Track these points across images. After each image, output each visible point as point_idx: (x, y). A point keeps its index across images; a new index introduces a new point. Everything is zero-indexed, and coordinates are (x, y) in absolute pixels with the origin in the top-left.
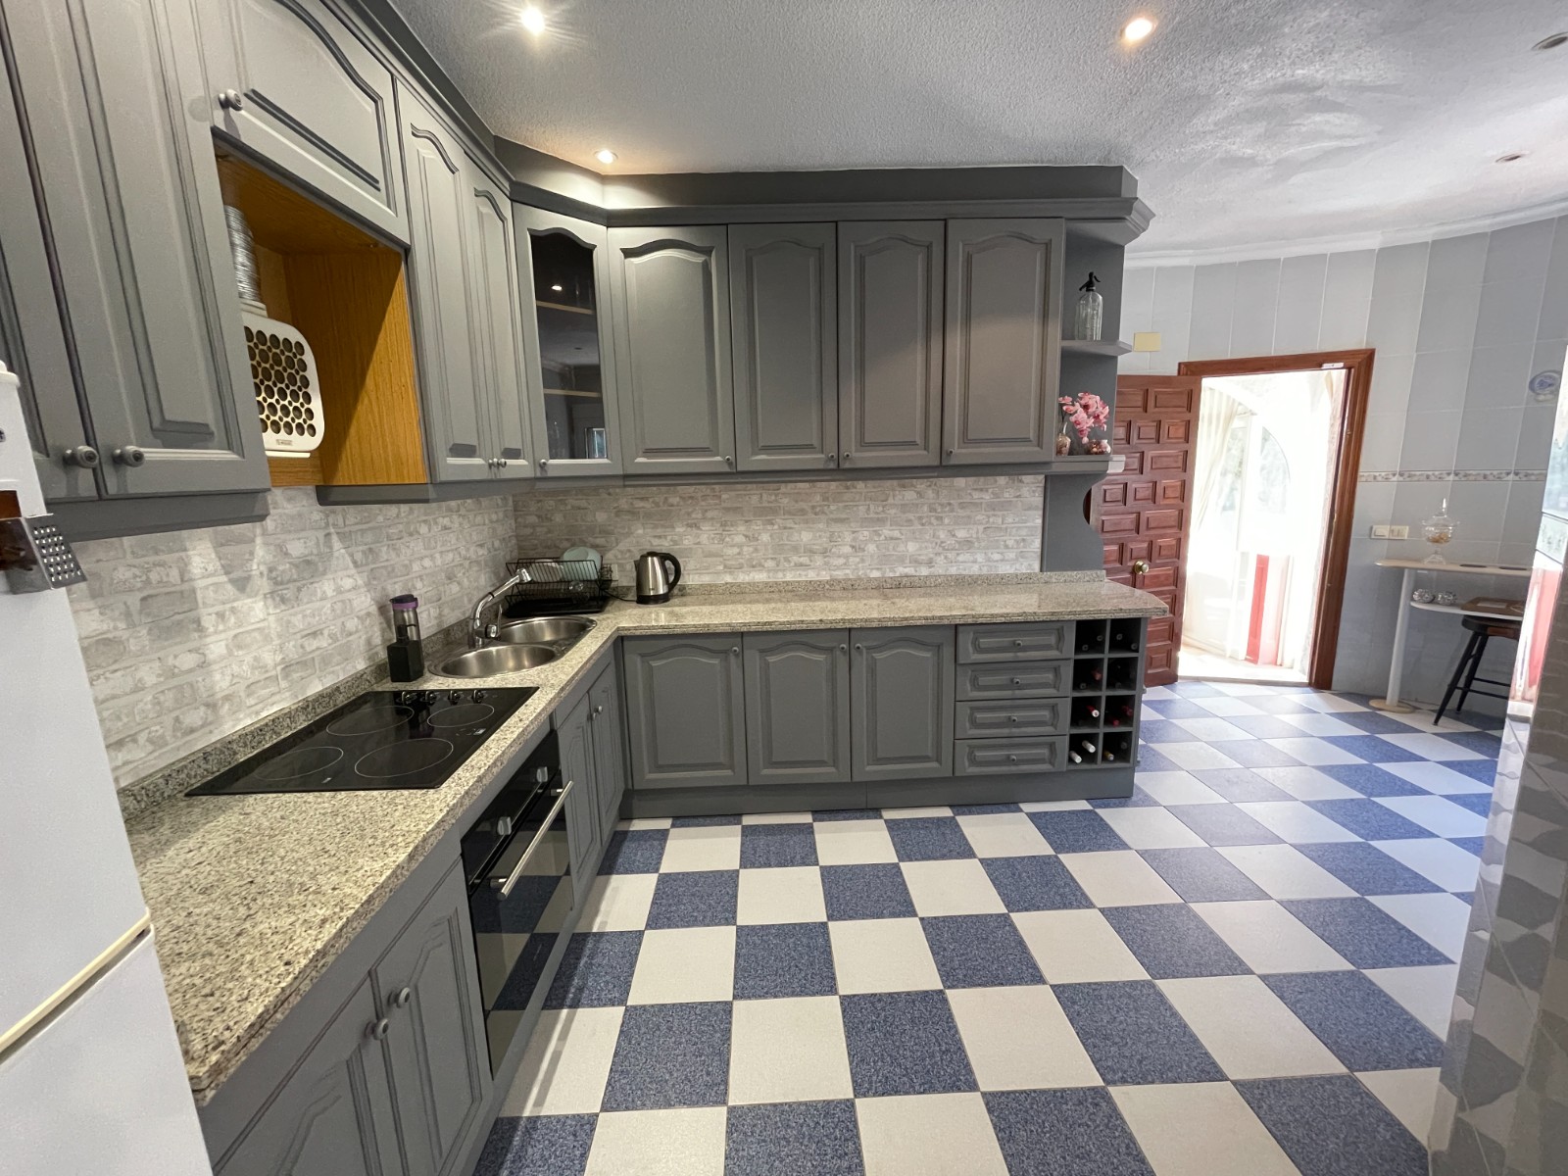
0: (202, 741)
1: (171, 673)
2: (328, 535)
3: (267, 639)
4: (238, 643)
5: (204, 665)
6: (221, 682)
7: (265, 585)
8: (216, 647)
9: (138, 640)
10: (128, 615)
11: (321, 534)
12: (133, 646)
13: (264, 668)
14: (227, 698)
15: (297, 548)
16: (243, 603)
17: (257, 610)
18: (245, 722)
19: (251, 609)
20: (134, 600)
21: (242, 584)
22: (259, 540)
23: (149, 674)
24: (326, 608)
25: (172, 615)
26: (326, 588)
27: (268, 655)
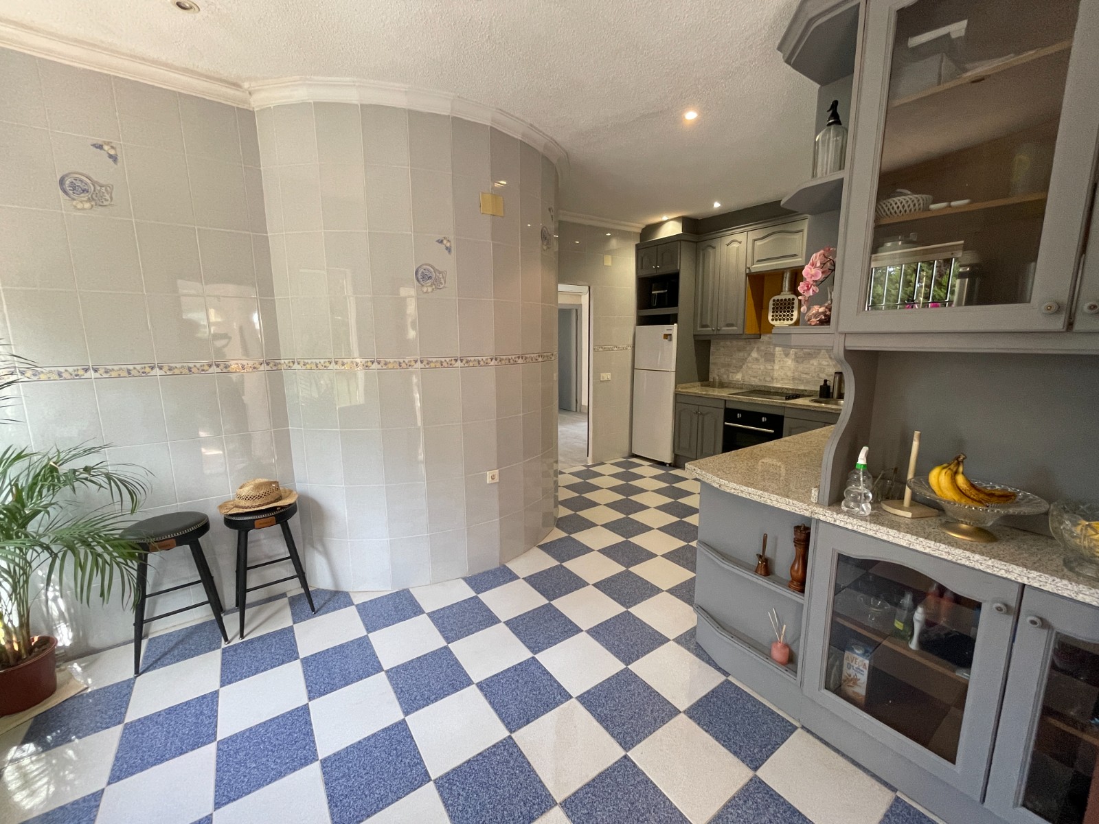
1: (766, 368)
3: (790, 369)
4: (782, 368)
5: (773, 370)
6: (776, 374)
7: (793, 357)
8: (776, 367)
9: (762, 360)
10: (761, 355)
13: (787, 376)
14: (776, 379)
16: (786, 359)
17: (789, 362)
18: (779, 386)
19: (787, 361)
20: (763, 353)
21: (787, 355)
24: (813, 367)
25: (770, 358)
26: (815, 362)
27: (789, 374)
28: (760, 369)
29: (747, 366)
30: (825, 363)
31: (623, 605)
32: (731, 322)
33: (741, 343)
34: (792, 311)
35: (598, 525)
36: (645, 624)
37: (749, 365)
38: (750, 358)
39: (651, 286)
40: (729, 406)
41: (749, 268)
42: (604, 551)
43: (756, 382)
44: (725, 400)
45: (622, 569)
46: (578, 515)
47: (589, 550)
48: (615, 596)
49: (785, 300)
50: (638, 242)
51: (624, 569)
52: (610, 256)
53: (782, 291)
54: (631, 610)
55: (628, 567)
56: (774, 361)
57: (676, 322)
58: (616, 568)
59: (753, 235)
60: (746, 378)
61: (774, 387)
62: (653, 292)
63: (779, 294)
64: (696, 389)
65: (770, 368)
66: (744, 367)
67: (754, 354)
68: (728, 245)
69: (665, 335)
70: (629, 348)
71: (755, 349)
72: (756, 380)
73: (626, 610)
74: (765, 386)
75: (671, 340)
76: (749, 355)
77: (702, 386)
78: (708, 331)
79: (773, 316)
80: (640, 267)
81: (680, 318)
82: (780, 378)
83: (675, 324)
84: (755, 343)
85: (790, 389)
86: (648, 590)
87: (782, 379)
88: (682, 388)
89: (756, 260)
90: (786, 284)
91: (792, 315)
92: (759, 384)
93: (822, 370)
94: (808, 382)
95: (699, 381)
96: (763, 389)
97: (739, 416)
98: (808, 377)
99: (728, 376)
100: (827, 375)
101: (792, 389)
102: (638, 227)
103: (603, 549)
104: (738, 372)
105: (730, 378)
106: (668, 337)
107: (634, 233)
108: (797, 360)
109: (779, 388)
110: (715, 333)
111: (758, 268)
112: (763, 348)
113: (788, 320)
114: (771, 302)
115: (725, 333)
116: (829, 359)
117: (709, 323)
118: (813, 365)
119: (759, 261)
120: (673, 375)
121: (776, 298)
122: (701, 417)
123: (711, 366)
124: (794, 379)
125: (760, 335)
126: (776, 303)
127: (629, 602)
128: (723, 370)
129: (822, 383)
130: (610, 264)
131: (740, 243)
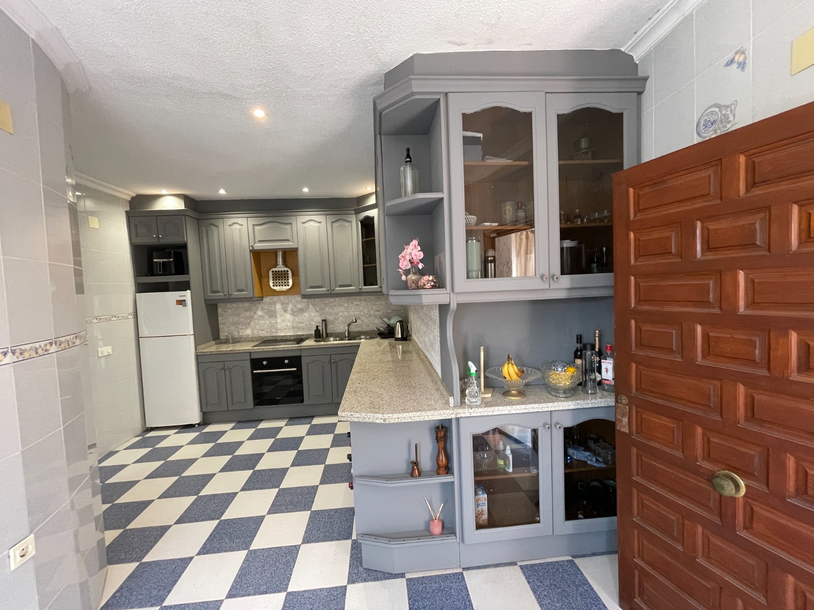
0: (274, 334)
1: (270, 323)
2: (308, 304)
3: (289, 321)
4: (283, 321)
5: (276, 323)
6: (279, 326)
7: (291, 312)
8: (279, 321)
9: (266, 317)
10: (265, 313)
11: (306, 304)
12: (266, 318)
13: (288, 326)
14: (280, 330)
15: (299, 306)
16: (286, 315)
17: (288, 316)
18: (283, 334)
20: (267, 311)
21: (286, 311)
22: (290, 304)
23: (268, 322)
24: (306, 318)
25: (272, 314)
26: (306, 315)
27: (289, 324)
28: (265, 323)
29: (254, 322)
30: (313, 314)
31: (279, 591)
32: (241, 288)
33: (247, 304)
34: (288, 280)
35: (171, 526)
36: (315, 590)
37: (256, 321)
38: (256, 316)
39: (152, 255)
40: (254, 356)
41: (252, 246)
42: (206, 549)
43: (264, 334)
44: (250, 352)
45: (243, 554)
46: (131, 530)
47: (185, 562)
48: (263, 588)
49: (282, 271)
50: (128, 209)
51: (246, 552)
52: (96, 219)
53: (277, 265)
54: (291, 589)
55: (247, 547)
56: (276, 316)
57: (189, 289)
58: (237, 558)
59: (252, 221)
60: (255, 332)
61: (280, 336)
62: (155, 260)
63: (275, 267)
64: (212, 348)
65: (274, 322)
66: (252, 323)
67: (260, 313)
68: (230, 226)
69: (177, 301)
70: (130, 317)
71: (260, 308)
72: (264, 332)
73: (285, 594)
74: (272, 337)
75: (185, 305)
76: (255, 313)
77: (216, 344)
78: (219, 296)
79: (273, 283)
80: (133, 233)
81: (192, 284)
82: (283, 328)
83: (188, 291)
84: (259, 304)
85: (292, 336)
86: (288, 556)
87: (285, 329)
88: (202, 349)
89: (257, 241)
90: (280, 260)
91: (288, 282)
92: (266, 335)
93: (312, 320)
94: (303, 329)
95: (213, 340)
96: (271, 339)
97: (265, 363)
98: (303, 325)
99: (239, 332)
100: (316, 322)
101: (294, 336)
102: (127, 194)
103: (202, 548)
104: (247, 328)
105: (241, 334)
106: (181, 302)
107: (123, 199)
108: (293, 313)
109: (283, 336)
110: (227, 297)
111: (259, 246)
112: (266, 307)
113: (285, 285)
114: (271, 273)
115: (235, 297)
116: (315, 312)
117: (219, 289)
118: (305, 316)
119: (259, 241)
120: (192, 338)
121: (274, 269)
122: (227, 372)
123: (221, 326)
124: (293, 328)
125: (263, 297)
126: (274, 273)
127: (281, 583)
128: (233, 328)
129: (315, 328)
130: (97, 226)
131: (242, 225)
